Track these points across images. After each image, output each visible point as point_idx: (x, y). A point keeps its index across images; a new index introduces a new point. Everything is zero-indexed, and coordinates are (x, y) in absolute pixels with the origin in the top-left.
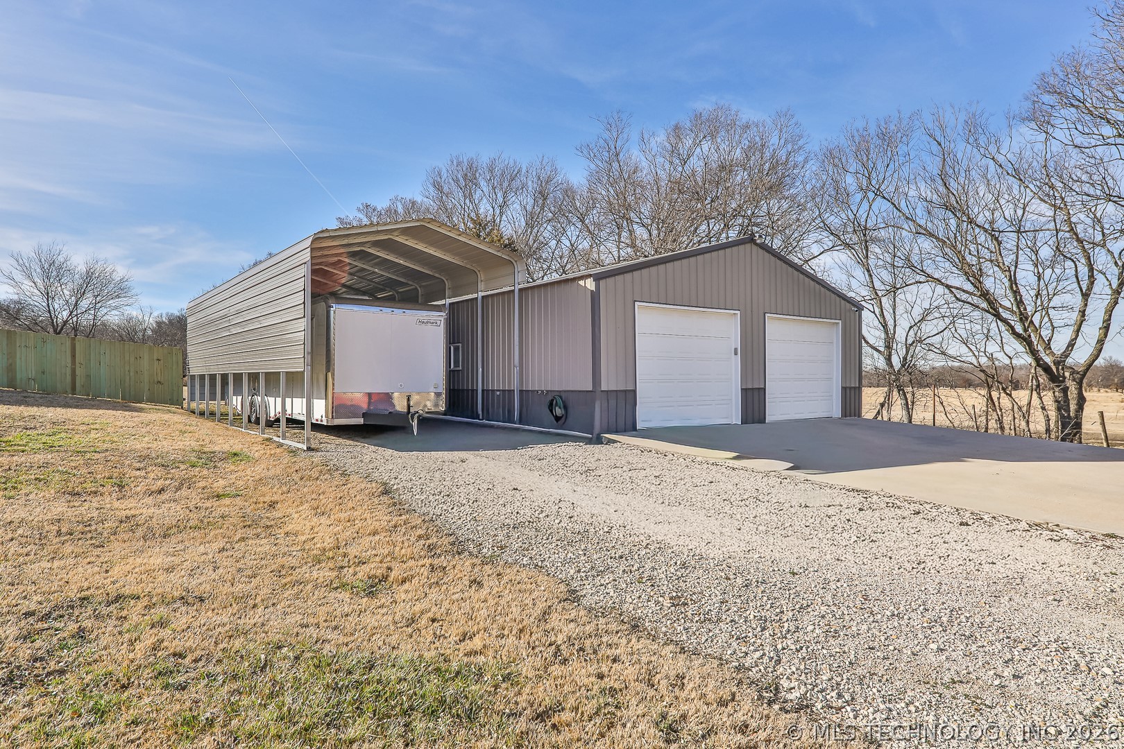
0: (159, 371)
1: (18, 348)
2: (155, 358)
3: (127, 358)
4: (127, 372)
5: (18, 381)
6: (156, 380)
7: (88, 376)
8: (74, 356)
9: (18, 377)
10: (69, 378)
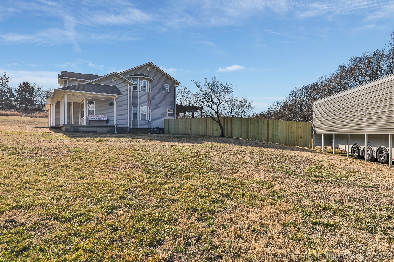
0: (301, 133)
1: (249, 124)
2: (299, 127)
3: (288, 127)
4: (287, 133)
5: (249, 136)
6: (299, 137)
7: (273, 135)
8: (268, 127)
9: (249, 135)
10: (266, 135)
